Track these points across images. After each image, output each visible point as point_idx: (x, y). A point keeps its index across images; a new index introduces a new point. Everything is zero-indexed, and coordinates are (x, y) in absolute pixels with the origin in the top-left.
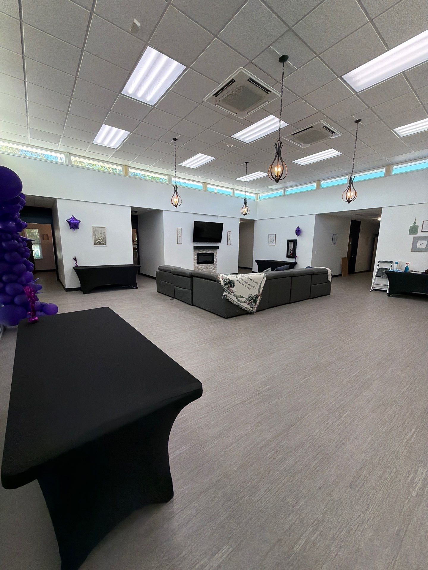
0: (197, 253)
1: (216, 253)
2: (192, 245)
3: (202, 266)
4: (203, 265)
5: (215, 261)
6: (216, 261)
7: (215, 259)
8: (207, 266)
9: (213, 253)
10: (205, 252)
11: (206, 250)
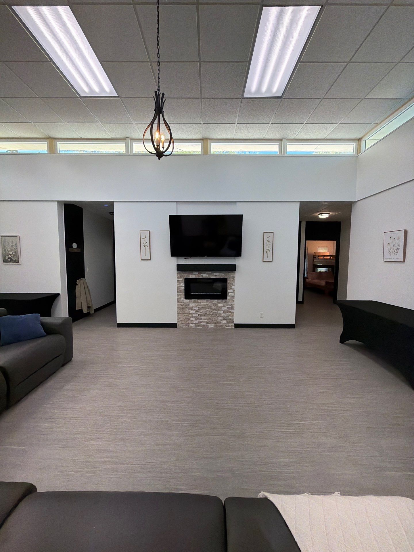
0: (185, 277)
1: (234, 278)
2: (172, 263)
5: (230, 294)
6: (232, 294)
7: (229, 291)
8: (209, 304)
9: (225, 277)
10: (204, 275)
11: (207, 273)
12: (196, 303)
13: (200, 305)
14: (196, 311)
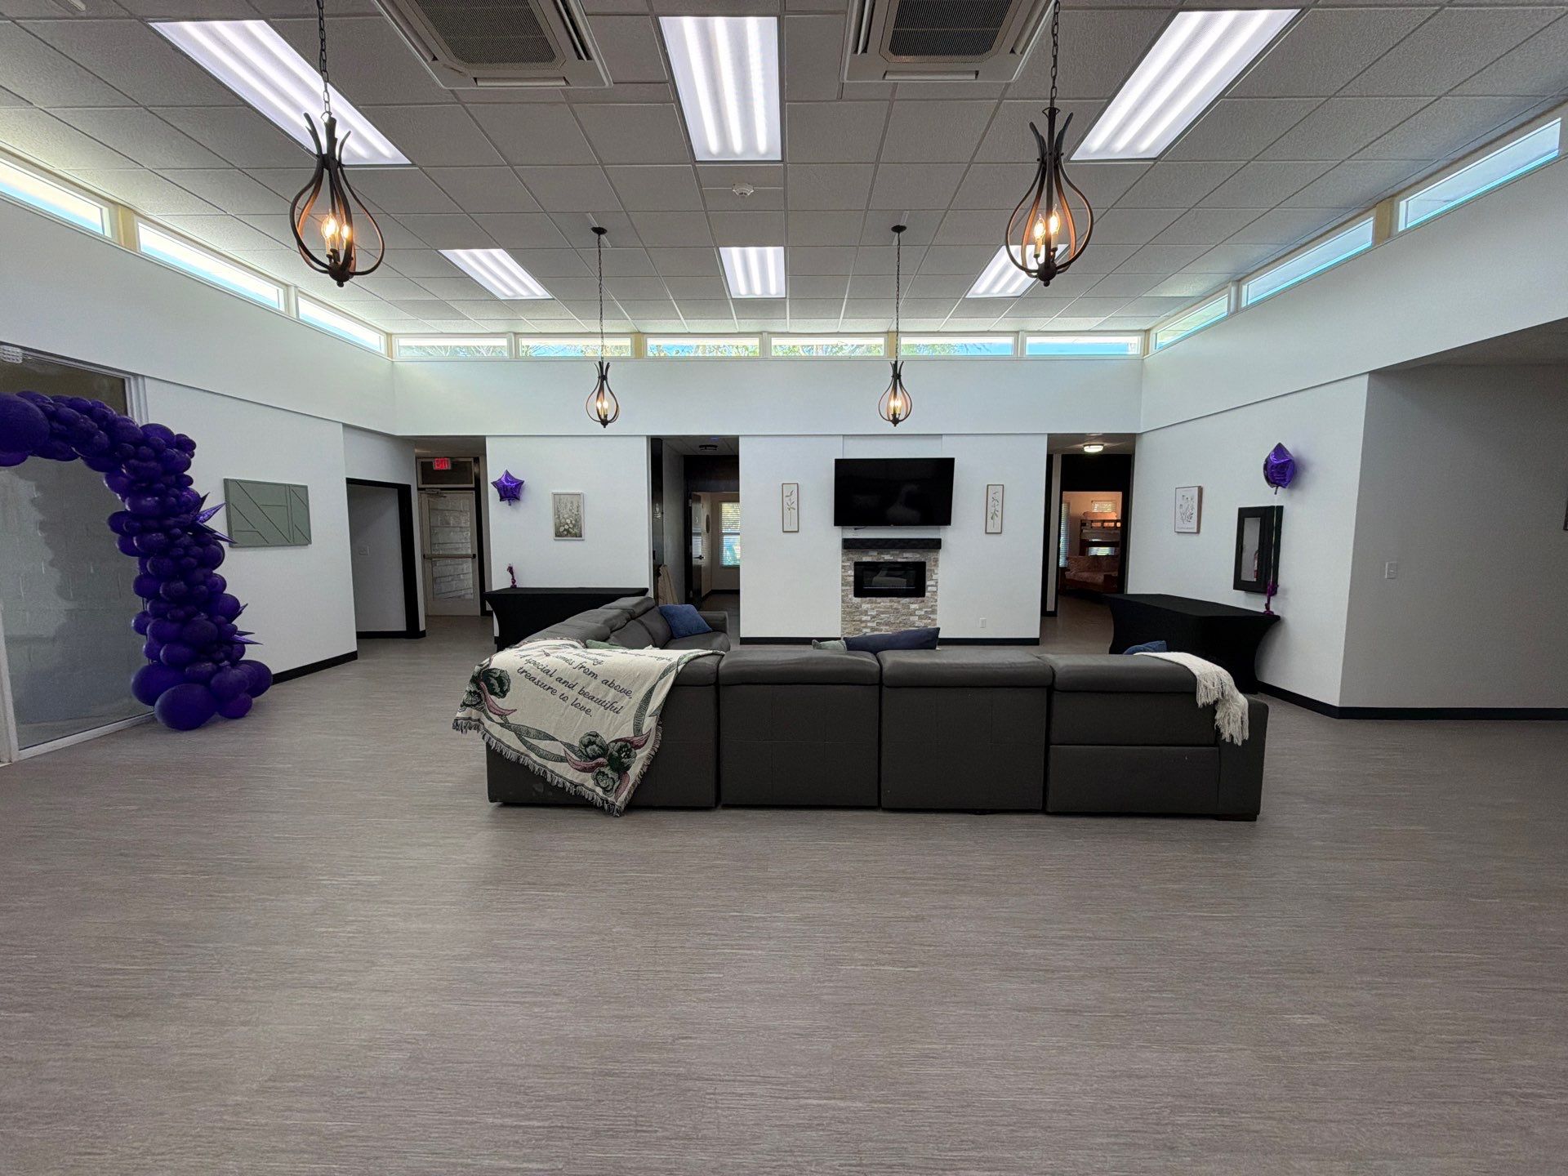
0: (856, 560)
1: (936, 561)
2: (836, 536)
3: (874, 605)
4: (879, 600)
5: (929, 589)
6: (934, 589)
7: (928, 583)
8: (895, 605)
9: (923, 560)
10: (887, 557)
11: (891, 552)
12: (872, 603)
13: (879, 607)
14: (873, 617)
